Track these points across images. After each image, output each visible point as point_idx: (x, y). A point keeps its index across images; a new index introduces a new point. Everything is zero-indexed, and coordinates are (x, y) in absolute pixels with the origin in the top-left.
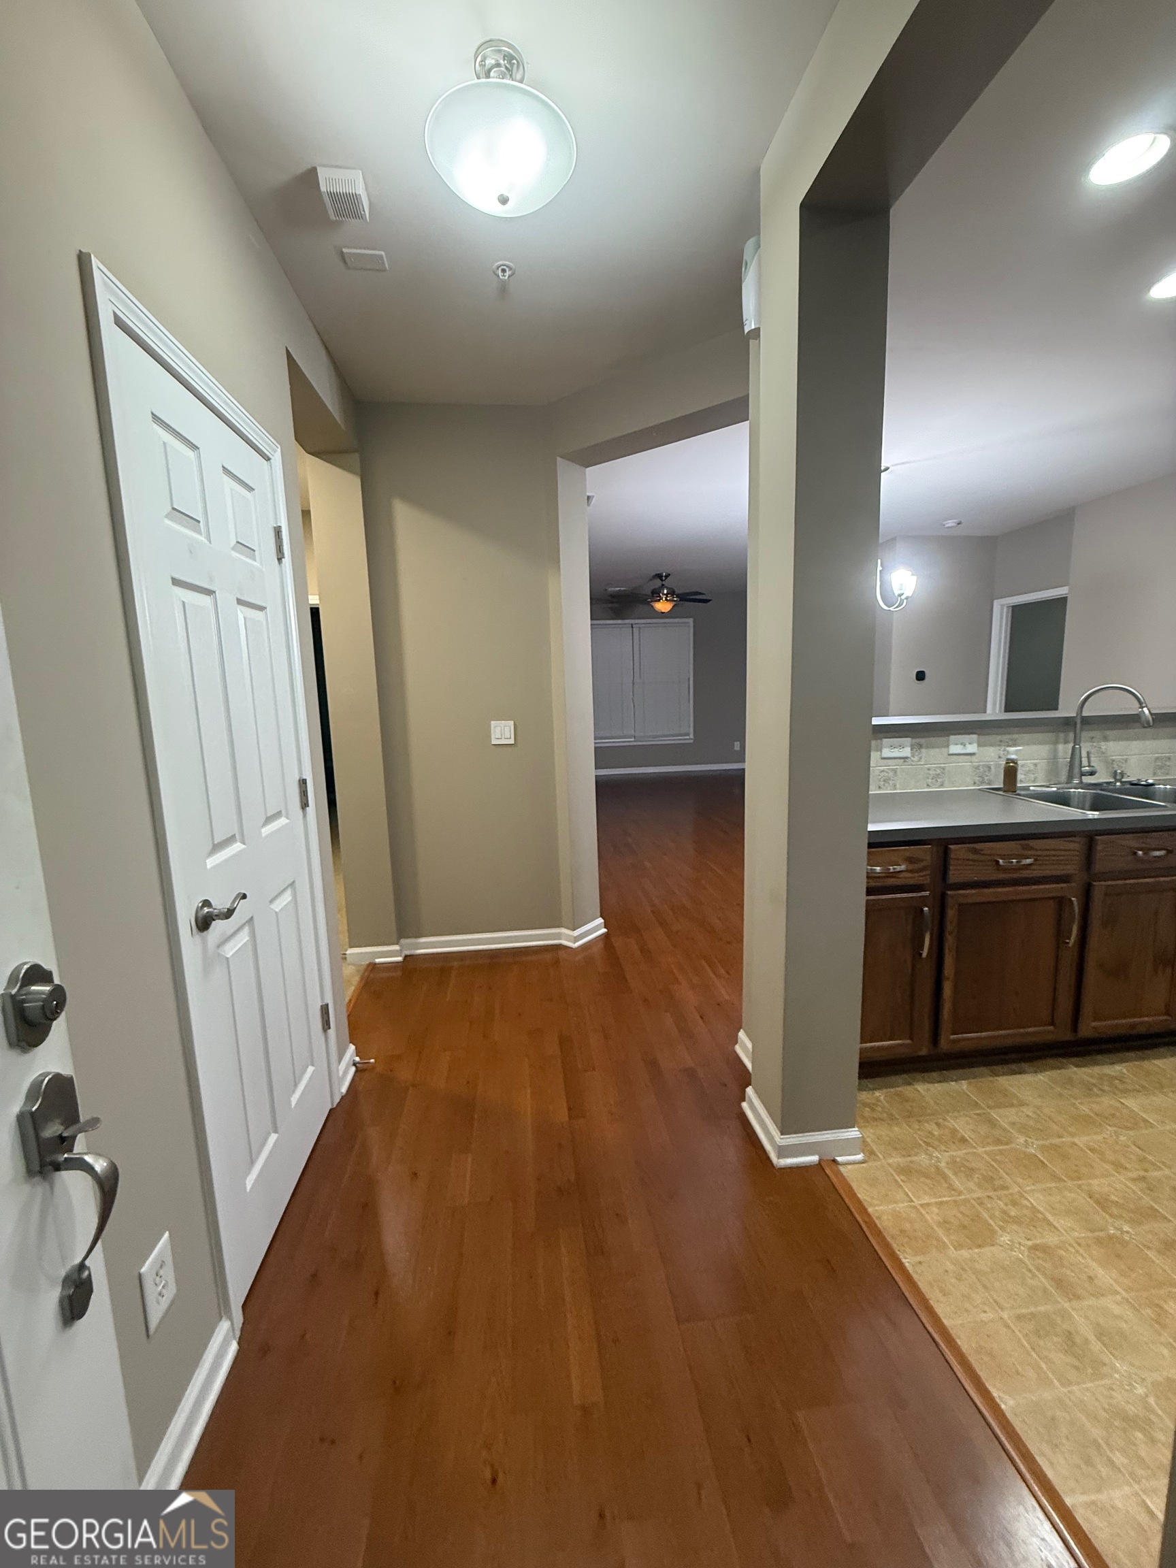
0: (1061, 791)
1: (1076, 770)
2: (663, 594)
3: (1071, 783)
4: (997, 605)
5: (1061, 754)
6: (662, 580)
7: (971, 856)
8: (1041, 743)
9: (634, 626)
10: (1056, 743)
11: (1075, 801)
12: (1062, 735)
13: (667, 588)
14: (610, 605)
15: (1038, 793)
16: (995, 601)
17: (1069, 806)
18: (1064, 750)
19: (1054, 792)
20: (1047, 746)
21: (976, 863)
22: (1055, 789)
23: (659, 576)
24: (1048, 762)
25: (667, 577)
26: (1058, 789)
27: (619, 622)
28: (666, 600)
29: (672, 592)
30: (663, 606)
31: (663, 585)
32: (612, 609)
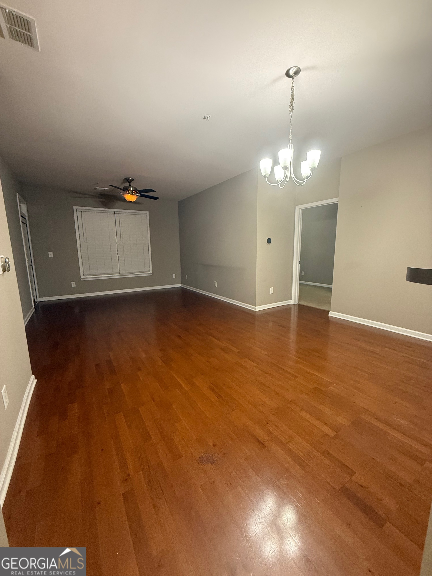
2: (131, 190)
4: (297, 208)
6: (129, 182)
9: (115, 213)
13: (133, 187)
14: (100, 200)
16: (296, 207)
23: (127, 180)
25: (133, 180)
27: (107, 210)
28: (133, 194)
29: (135, 190)
30: (131, 198)
31: (130, 185)
32: (101, 202)
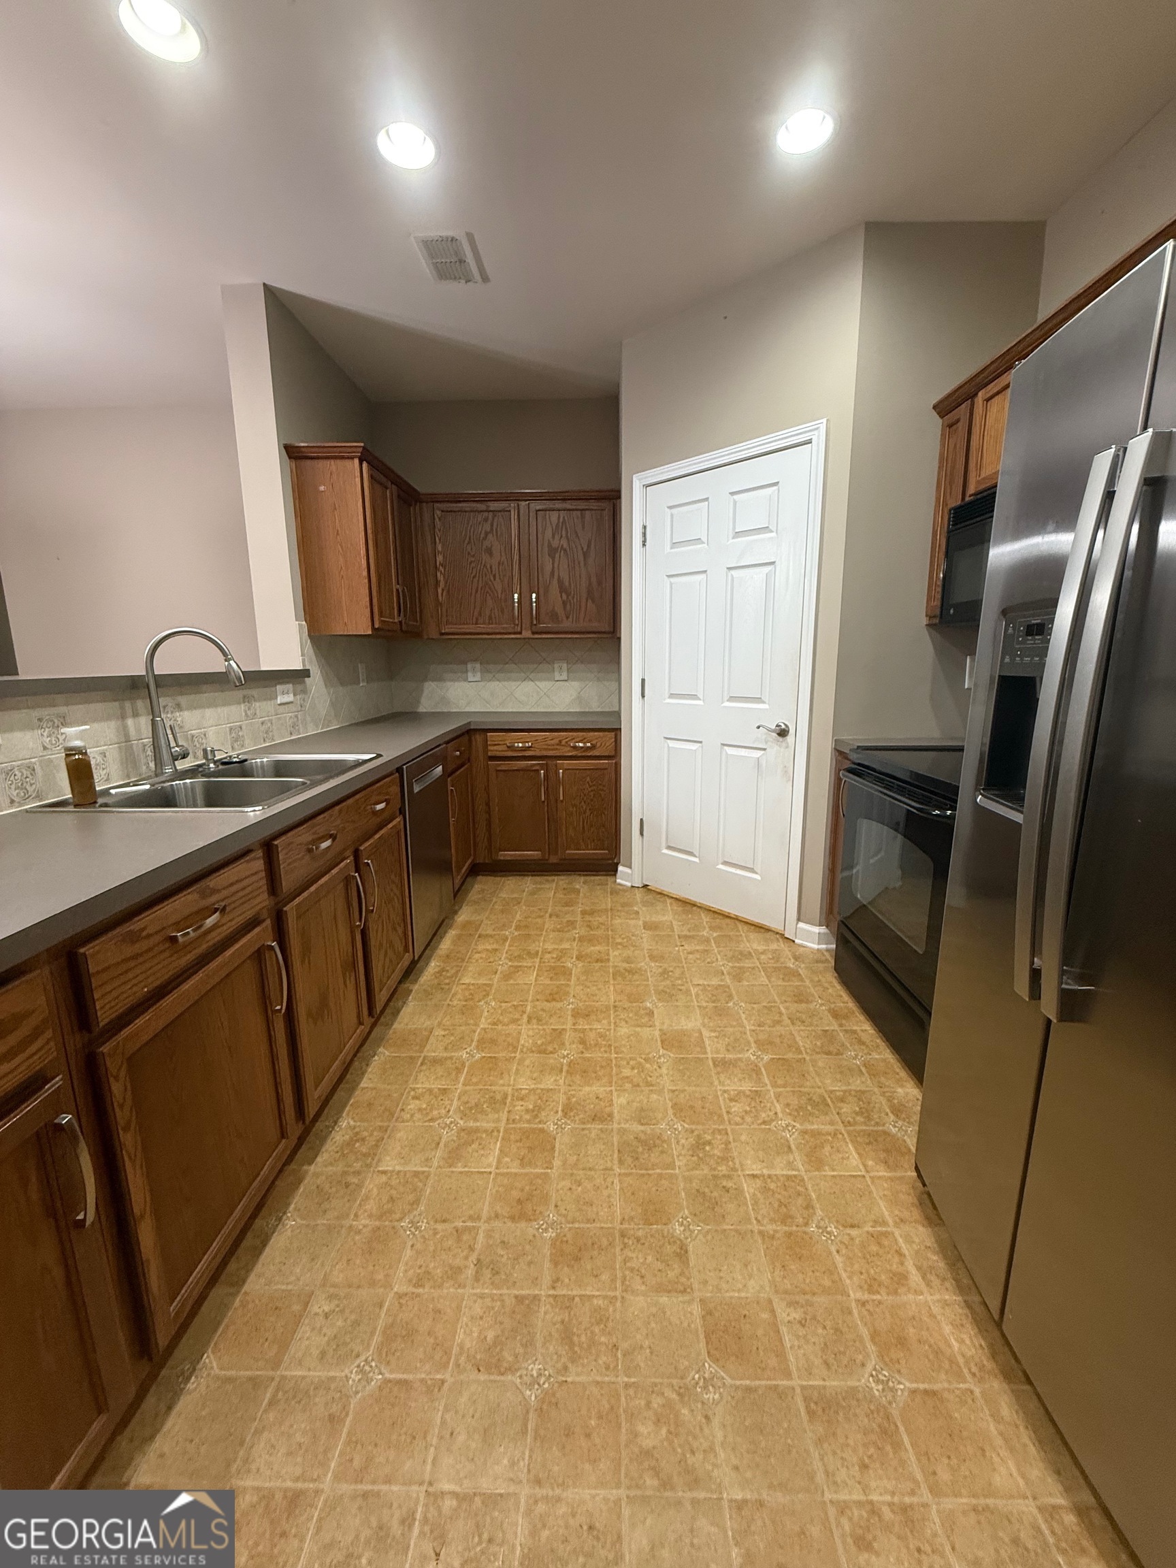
0: (159, 787)
1: (166, 757)
3: (163, 773)
5: (132, 732)
7: (129, 950)
8: (102, 719)
10: (123, 717)
11: (181, 797)
12: (128, 705)
15: (131, 797)
17: (175, 806)
18: (140, 727)
19: (148, 790)
20: (113, 723)
21: (141, 960)
22: (147, 787)
24: (119, 748)
26: (152, 785)
